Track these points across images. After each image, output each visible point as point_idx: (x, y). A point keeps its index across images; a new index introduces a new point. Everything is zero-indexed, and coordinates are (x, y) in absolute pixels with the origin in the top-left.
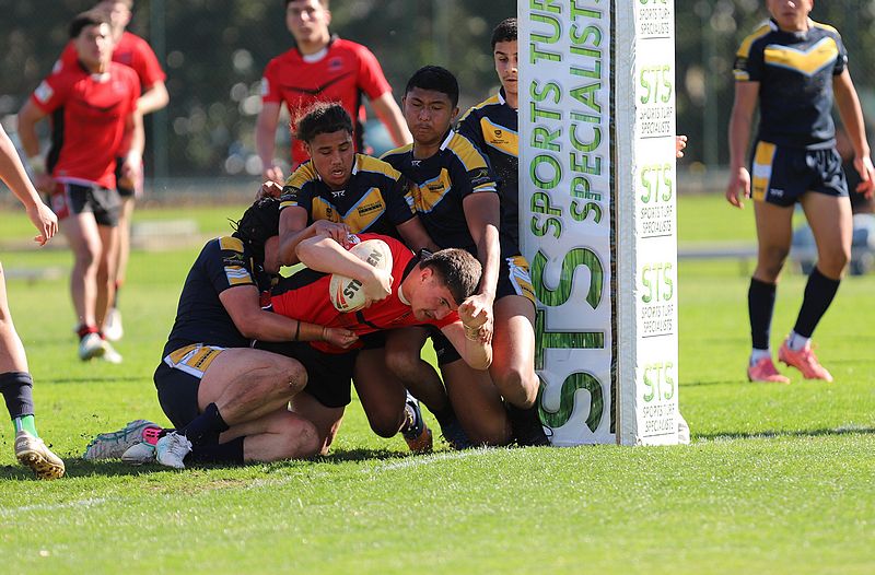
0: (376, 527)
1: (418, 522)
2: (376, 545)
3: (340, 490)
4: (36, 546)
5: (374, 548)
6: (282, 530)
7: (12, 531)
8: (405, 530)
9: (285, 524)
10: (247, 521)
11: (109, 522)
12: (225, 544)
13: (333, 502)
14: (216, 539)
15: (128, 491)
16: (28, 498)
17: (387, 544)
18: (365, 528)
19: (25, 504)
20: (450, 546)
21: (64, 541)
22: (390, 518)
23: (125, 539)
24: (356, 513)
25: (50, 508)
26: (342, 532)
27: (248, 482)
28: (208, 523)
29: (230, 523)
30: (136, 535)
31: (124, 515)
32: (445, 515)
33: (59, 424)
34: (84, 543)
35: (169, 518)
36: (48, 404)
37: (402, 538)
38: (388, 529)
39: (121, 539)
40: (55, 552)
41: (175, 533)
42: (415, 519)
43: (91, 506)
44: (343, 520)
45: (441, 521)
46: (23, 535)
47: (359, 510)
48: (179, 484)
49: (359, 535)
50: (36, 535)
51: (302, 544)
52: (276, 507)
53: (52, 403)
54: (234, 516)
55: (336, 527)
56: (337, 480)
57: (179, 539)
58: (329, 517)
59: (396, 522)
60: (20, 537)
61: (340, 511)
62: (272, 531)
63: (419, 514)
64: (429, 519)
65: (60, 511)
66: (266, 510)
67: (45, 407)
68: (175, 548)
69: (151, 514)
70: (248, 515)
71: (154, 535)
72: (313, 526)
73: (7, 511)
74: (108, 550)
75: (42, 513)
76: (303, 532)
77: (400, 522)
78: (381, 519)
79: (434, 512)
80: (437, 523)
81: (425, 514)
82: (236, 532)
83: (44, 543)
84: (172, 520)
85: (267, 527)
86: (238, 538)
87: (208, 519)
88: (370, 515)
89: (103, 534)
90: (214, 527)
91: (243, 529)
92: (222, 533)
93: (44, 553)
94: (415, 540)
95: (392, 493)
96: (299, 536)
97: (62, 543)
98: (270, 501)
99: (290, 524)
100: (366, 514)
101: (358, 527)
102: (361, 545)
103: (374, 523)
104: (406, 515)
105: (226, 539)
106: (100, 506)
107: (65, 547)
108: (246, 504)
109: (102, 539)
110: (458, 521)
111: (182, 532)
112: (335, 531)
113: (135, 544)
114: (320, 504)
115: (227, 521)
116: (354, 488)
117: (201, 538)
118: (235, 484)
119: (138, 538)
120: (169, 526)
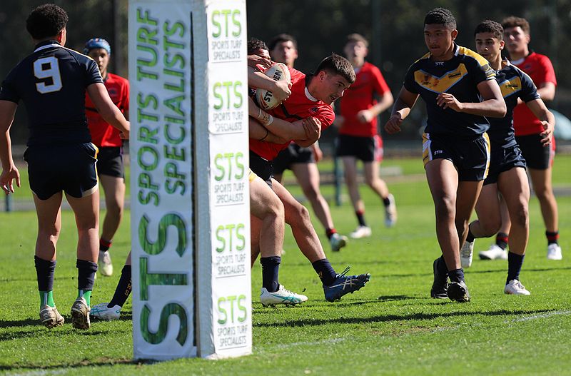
0: (512, 357)
1: (539, 354)
2: (513, 368)
3: (490, 334)
4: (302, 367)
5: (512, 370)
6: (454, 359)
7: (287, 358)
8: (531, 359)
9: (456, 355)
10: (433, 352)
11: (347, 353)
12: (419, 367)
13: (486, 341)
14: (413, 363)
15: (358, 334)
16: (297, 338)
17: (520, 367)
18: (506, 357)
19: (295, 342)
20: (560, 369)
21: (320, 365)
22: (522, 351)
23: (357, 363)
24: (501, 348)
25: (311, 344)
26: (492, 360)
27: (433, 329)
28: (408, 354)
29: (422, 354)
30: (364, 361)
31: (356, 349)
32: (556, 350)
33: (316, 292)
34: (332, 366)
35: (384, 350)
36: (310, 280)
37: (529, 364)
38: (520, 358)
39: (355, 363)
40: (314, 371)
41: (388, 360)
42: (537, 352)
43: (336, 343)
44: (492, 353)
45: (554, 353)
46: (294, 360)
47: (502, 347)
48: (390, 330)
49: (503, 362)
50: (302, 361)
51: (466, 368)
52: (450, 344)
53: (312, 279)
54: (425, 350)
55: (488, 357)
56: (488, 328)
57: (391, 364)
58: (484, 351)
59: (526, 353)
60: (293, 362)
61: (490, 347)
62: (448, 359)
63: (540, 349)
64: (546, 352)
65: (317, 346)
66: (444, 346)
67: (308, 282)
68: (388, 369)
69: (373, 348)
70: (433, 349)
71: (374, 361)
72: (474, 356)
73: (284, 346)
74: (347, 370)
75: (306, 347)
76: (468, 360)
77: (528, 354)
78: (516, 352)
79: (549, 348)
80: (551, 354)
81: (543, 349)
82: (426, 360)
83: (307, 366)
84: (386, 352)
85: (445, 357)
86: (427, 363)
87: (408, 351)
88: (510, 349)
89: (344, 360)
90: (412, 356)
91: (430, 357)
92: (417, 360)
93: (307, 372)
94: (537, 365)
95: (523, 336)
96: (465, 362)
97: (318, 365)
98: (447, 340)
99: (459, 355)
100: (507, 349)
101: (502, 357)
102: (504, 368)
103: (512, 354)
104: (531, 349)
105: (419, 363)
106: (342, 343)
107: (320, 368)
108: (432, 342)
109: (342, 363)
110: (564, 354)
111: (392, 359)
112: (488, 359)
113: (363, 366)
114: (478, 342)
115: (420, 353)
116: (499, 332)
117: (403, 363)
118: (425, 330)
119: (365, 363)
120: (384, 356)
